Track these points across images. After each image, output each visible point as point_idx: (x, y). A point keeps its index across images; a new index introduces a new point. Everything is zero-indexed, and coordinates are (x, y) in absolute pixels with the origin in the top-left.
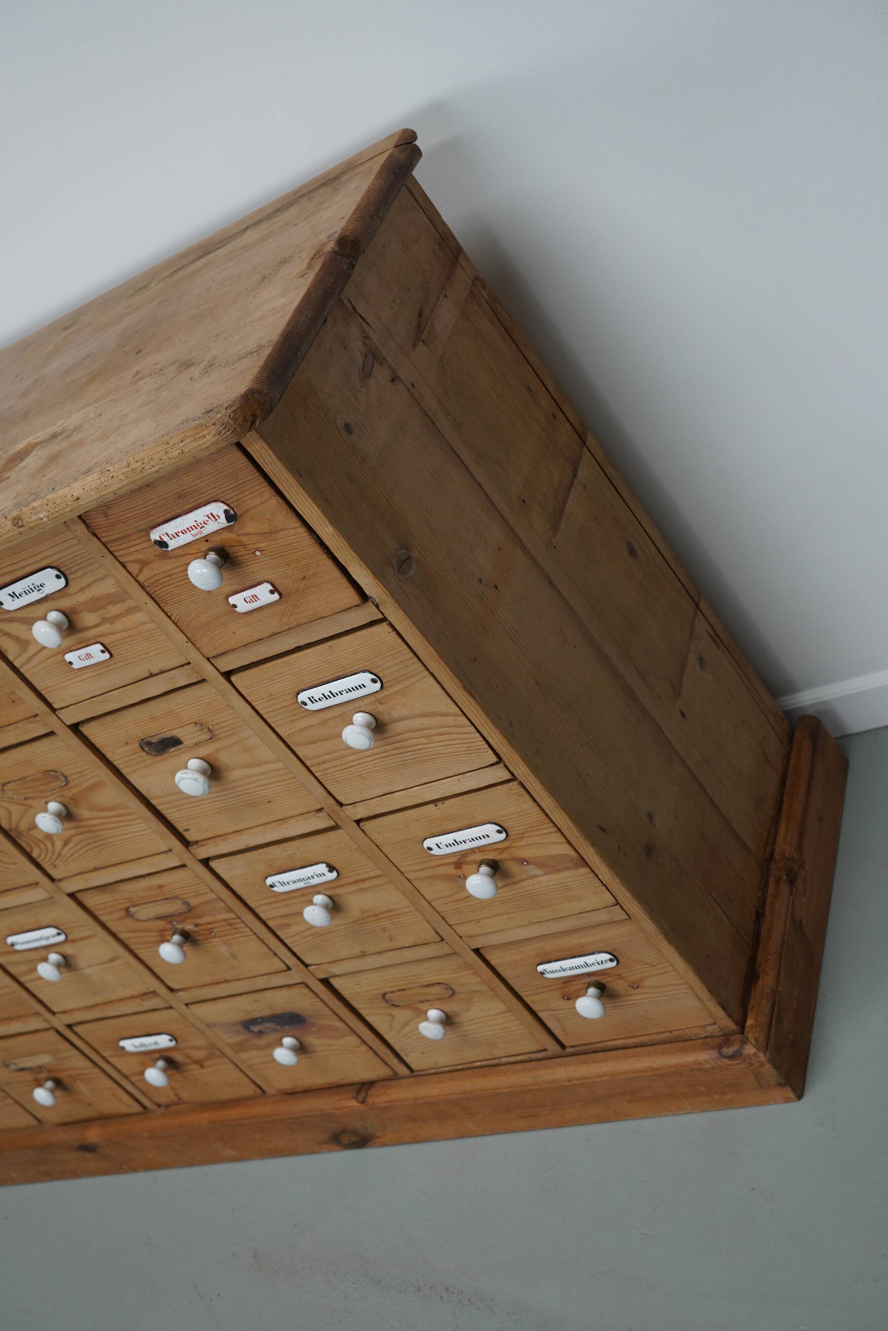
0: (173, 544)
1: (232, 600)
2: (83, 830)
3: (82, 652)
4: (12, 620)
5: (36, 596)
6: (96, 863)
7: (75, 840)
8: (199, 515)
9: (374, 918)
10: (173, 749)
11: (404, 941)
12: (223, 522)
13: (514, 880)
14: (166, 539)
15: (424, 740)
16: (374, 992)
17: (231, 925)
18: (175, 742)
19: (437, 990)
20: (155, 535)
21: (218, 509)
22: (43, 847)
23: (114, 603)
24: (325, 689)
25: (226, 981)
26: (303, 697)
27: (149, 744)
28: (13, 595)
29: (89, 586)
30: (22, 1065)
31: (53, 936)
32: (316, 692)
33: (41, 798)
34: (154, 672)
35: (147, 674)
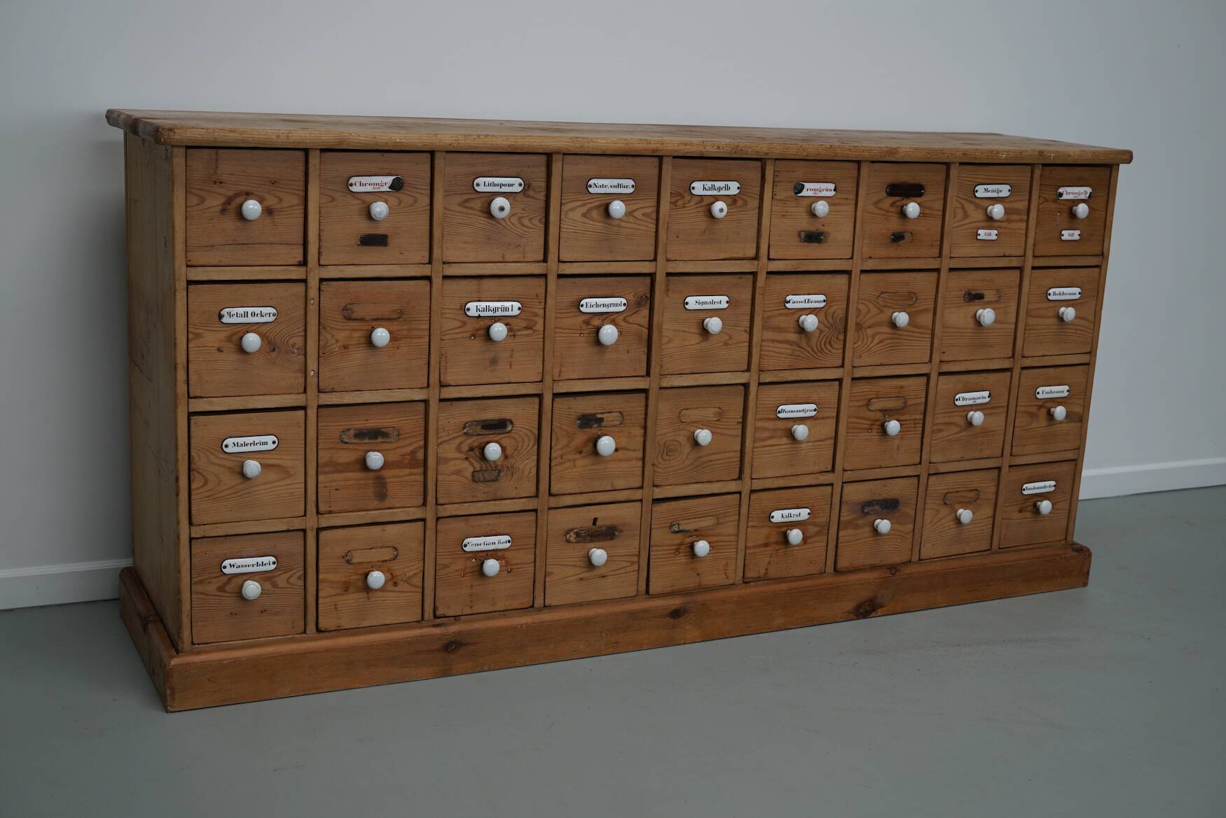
0: (1065, 197)
1: (1063, 232)
2: (895, 336)
3: (988, 231)
4: (971, 202)
5: (994, 195)
6: (884, 361)
7: (886, 342)
8: (1082, 189)
9: (983, 435)
10: (977, 301)
11: (986, 453)
12: (1088, 195)
13: (1054, 423)
14: (1064, 193)
15: (1073, 331)
16: (943, 491)
17: (915, 424)
18: (980, 297)
19: (972, 495)
20: (1061, 190)
21: (1089, 190)
22: (865, 341)
23: (1016, 214)
24: (1062, 290)
25: (880, 467)
26: (1051, 291)
27: (970, 294)
28: (986, 190)
29: (1016, 201)
30: (681, 528)
31: (811, 411)
32: (1057, 290)
33: (893, 308)
34: (1007, 254)
35: (1003, 255)
